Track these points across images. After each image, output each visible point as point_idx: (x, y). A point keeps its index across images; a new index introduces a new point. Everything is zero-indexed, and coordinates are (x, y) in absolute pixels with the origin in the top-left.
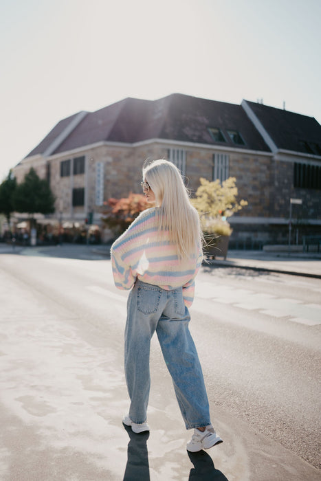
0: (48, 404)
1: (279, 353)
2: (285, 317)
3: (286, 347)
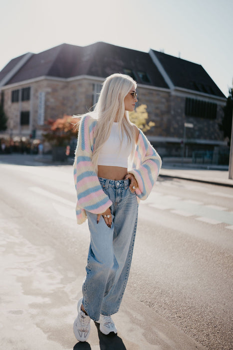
2: (192, 216)
3: (199, 244)
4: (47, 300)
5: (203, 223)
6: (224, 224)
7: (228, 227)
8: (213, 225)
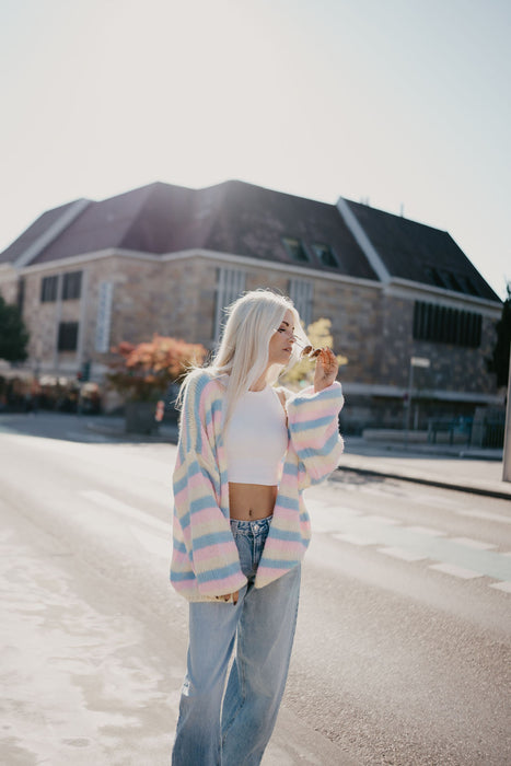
1: (423, 632)
2: (423, 561)
4: (134, 721)
5: (445, 575)
6: (487, 579)
7: (495, 586)
8: (464, 582)
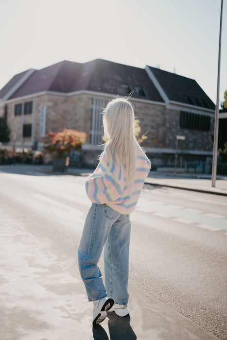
0: (3, 277)
2: (170, 218)
6: (196, 224)
7: (199, 226)
